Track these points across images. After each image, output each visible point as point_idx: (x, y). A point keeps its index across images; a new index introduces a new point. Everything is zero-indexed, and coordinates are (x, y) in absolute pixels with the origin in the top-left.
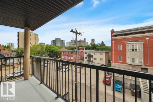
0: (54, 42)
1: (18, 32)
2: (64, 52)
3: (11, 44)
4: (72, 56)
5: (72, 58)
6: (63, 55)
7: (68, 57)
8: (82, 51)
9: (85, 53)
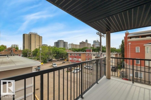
0: (57, 44)
1: (24, 35)
2: (71, 54)
3: (15, 46)
4: (80, 58)
5: (80, 60)
6: (71, 57)
7: (75, 59)
8: (89, 52)
9: (93, 55)
